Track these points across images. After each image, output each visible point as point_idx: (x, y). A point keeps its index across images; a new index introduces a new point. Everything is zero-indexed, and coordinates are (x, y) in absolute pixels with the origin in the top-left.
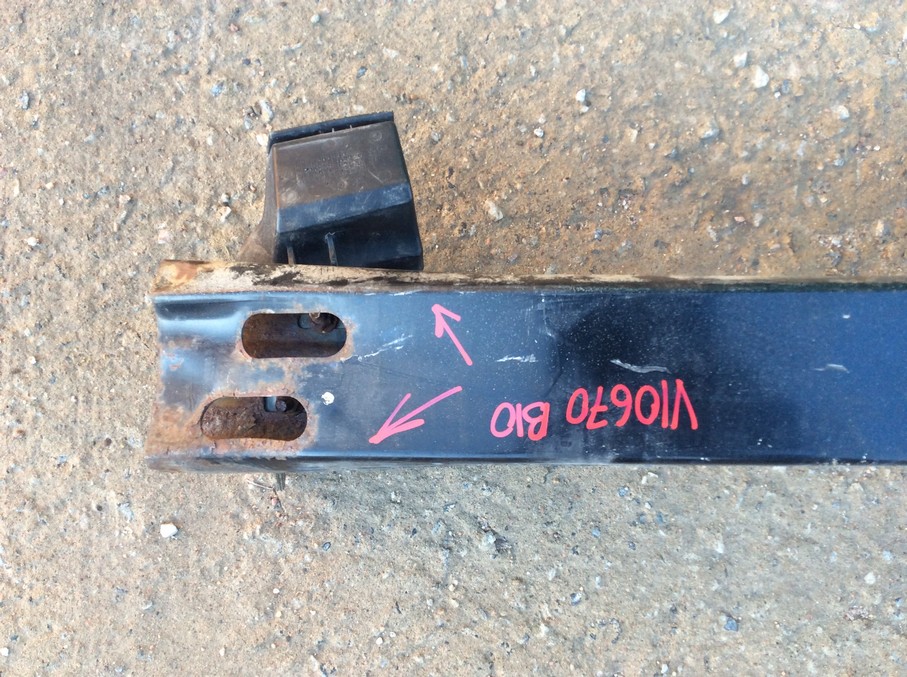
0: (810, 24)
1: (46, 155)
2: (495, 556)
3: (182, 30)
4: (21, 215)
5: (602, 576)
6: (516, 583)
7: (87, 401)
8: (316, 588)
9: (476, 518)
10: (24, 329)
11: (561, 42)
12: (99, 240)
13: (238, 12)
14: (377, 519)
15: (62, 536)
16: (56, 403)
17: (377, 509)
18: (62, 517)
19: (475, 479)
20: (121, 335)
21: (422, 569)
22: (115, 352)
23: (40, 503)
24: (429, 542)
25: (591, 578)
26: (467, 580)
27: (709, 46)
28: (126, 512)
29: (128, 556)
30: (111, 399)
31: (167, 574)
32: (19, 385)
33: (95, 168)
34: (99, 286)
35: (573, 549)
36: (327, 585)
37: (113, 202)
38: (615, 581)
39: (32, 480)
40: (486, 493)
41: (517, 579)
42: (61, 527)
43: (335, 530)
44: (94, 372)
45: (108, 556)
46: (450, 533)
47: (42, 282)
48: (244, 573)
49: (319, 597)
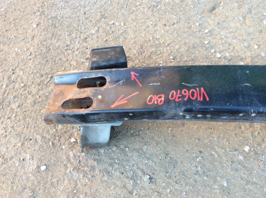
0: (230, 45)
1: (32, 66)
2: (149, 183)
3: (72, 41)
4: (21, 79)
5: (186, 192)
6: (156, 193)
7: (27, 127)
8: (88, 191)
9: (143, 170)
10: (14, 107)
11: (166, 47)
12: (41, 86)
13: (86, 38)
14: (111, 168)
15: (9, 168)
16: (18, 127)
17: (111, 165)
18: (11, 162)
19: (143, 156)
20: (41, 110)
21: (125, 187)
22: (38, 114)
23: (5, 157)
24: (128, 177)
25: (182, 193)
26: (140, 191)
27: (204, 48)
28: (31, 162)
29: (29, 176)
30: (34, 127)
31: (40, 183)
32: (9, 122)
33: (44, 69)
34: (38, 97)
35: (176, 182)
36: (92, 190)
37: (47, 77)
38: (191, 194)
39: (5, 150)
40: (146, 161)
41: (157, 192)
42: (10, 165)
43: (97, 172)
44: (31, 119)
45: (22, 176)
46: (134, 175)
47: (23, 95)
48: (65, 185)
49: (89, 195)
